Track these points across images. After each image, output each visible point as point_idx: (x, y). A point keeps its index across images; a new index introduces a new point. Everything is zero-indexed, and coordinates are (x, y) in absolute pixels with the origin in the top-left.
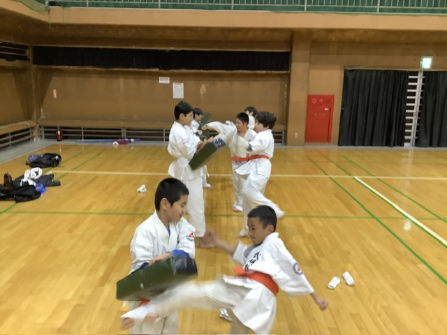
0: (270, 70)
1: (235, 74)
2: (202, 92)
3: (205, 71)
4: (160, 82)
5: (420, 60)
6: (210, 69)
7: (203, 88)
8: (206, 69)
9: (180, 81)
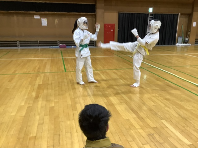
0: (87, 12)
1: (71, 14)
2: (56, 23)
3: (57, 13)
4: (35, 18)
5: (149, 9)
6: (59, 12)
7: (56, 21)
8: (57, 12)
9: (45, 18)
